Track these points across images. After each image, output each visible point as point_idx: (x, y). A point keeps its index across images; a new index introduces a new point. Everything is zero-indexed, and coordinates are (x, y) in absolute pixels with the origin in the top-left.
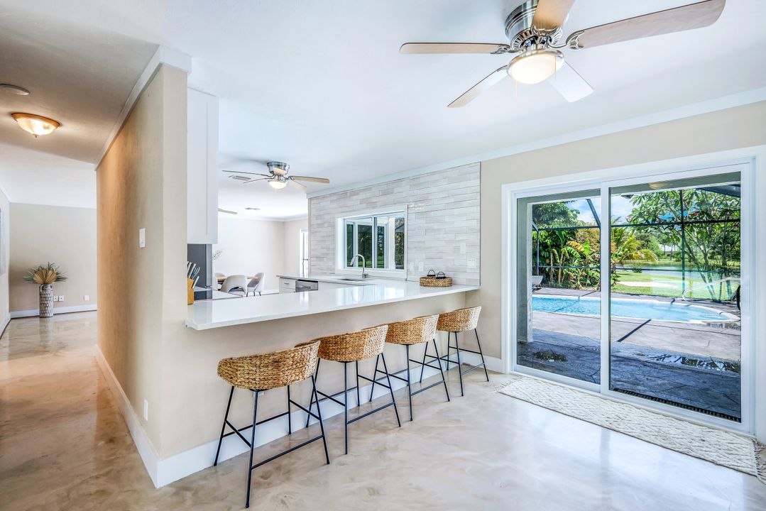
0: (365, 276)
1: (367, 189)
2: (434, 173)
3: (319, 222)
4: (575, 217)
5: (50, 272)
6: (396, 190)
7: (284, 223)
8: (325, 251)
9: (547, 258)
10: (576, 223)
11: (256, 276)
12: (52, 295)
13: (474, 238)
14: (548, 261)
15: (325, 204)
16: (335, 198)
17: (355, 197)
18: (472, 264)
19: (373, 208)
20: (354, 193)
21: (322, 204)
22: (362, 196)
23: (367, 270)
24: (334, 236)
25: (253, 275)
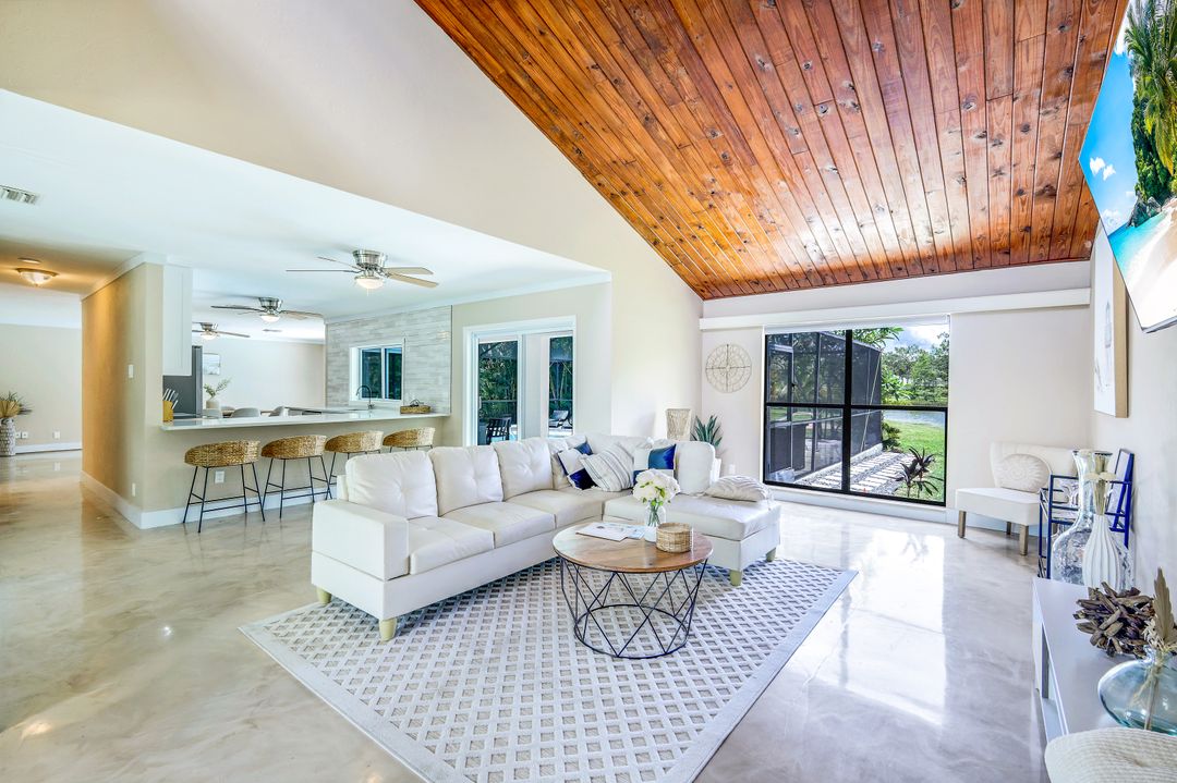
0: (371, 407)
1: (375, 320)
2: (422, 311)
3: (336, 350)
5: (12, 403)
6: (397, 324)
12: (14, 430)
13: (447, 371)
15: (340, 331)
17: (366, 327)
18: (446, 394)
19: (380, 339)
20: (365, 323)
21: (338, 332)
22: (371, 327)
23: (374, 401)
24: (346, 366)
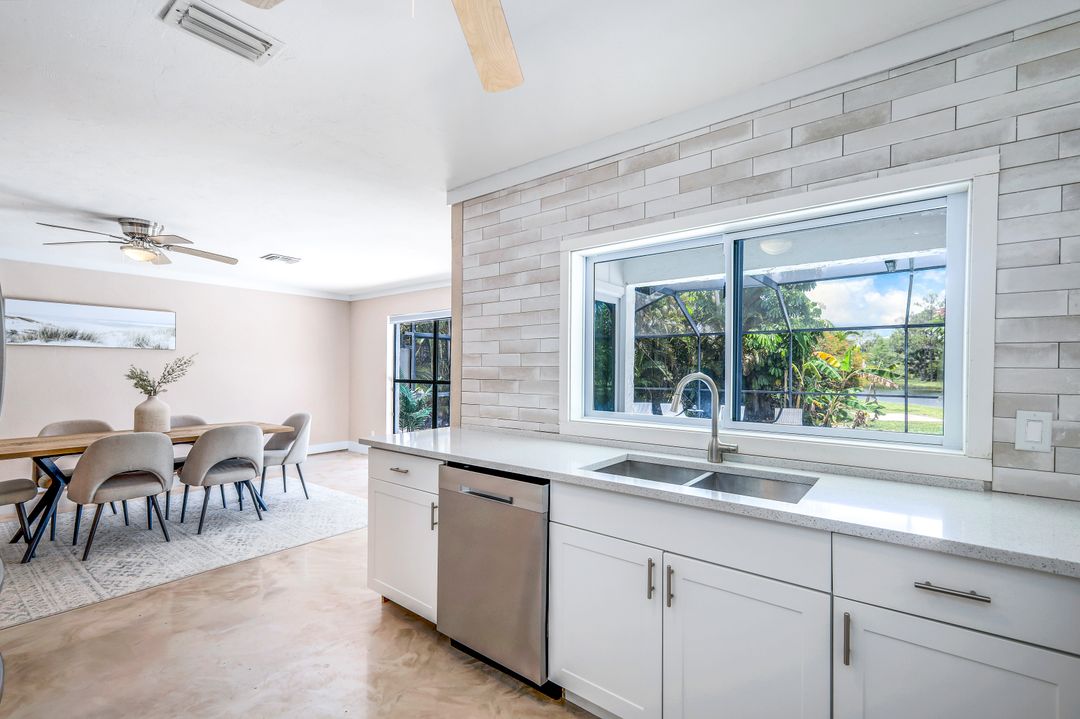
4: (818, 312)
7: (350, 302)
8: (515, 360)
9: (779, 378)
10: (821, 323)
11: (286, 424)
14: (778, 383)
15: (520, 212)
16: (560, 187)
17: (655, 172)
20: (652, 159)
21: (506, 216)
25: (278, 422)
